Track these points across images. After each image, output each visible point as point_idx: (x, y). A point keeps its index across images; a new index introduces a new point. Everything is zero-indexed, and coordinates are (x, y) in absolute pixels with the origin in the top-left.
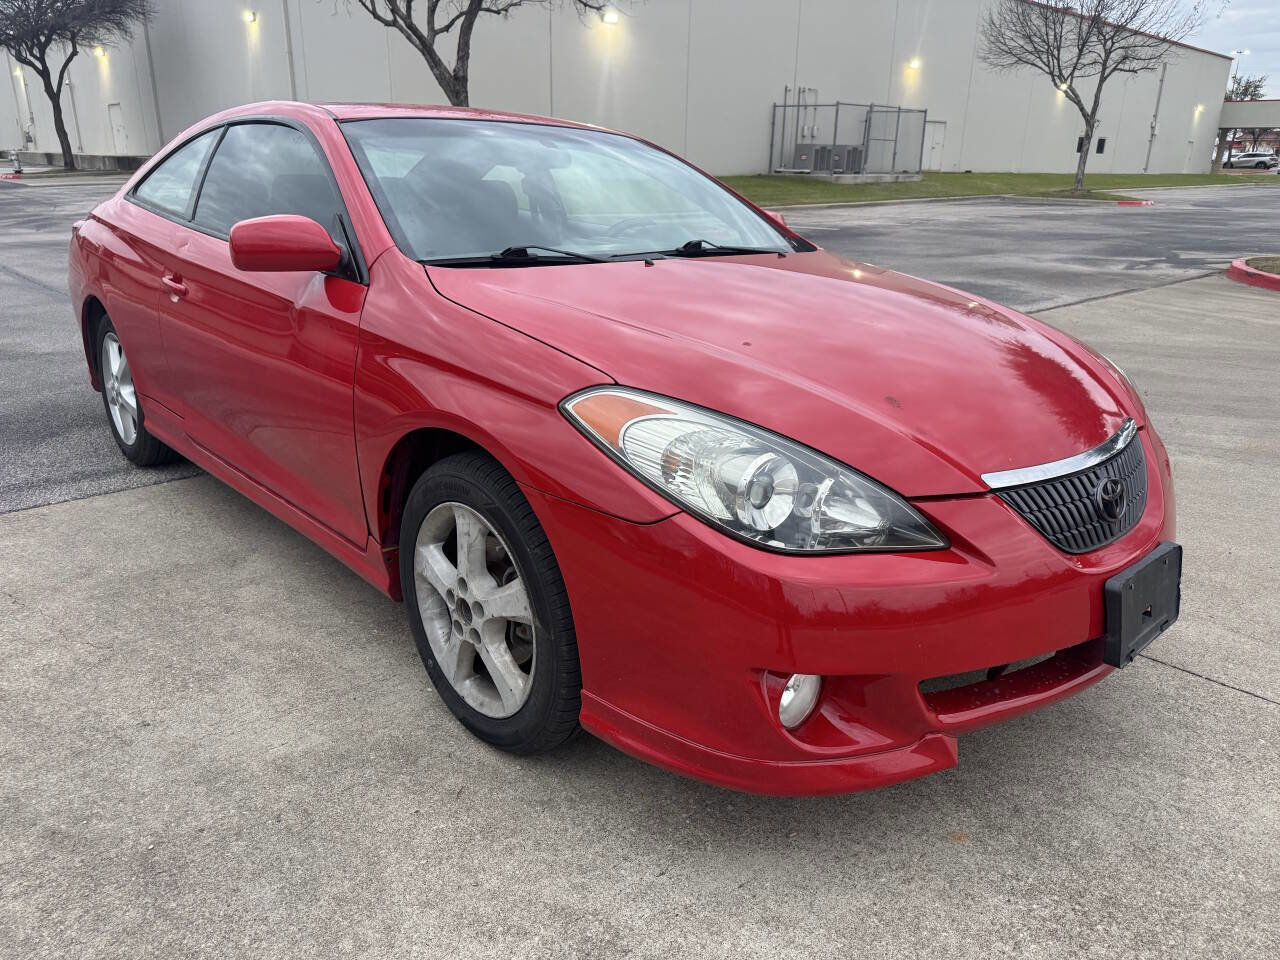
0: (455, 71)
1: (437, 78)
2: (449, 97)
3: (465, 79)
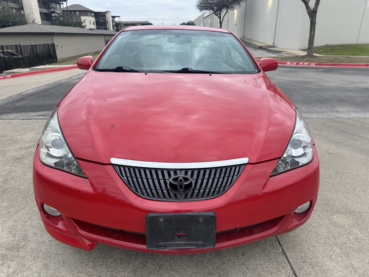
0: (313, 9)
1: (307, 12)
2: (310, 18)
3: (316, 12)
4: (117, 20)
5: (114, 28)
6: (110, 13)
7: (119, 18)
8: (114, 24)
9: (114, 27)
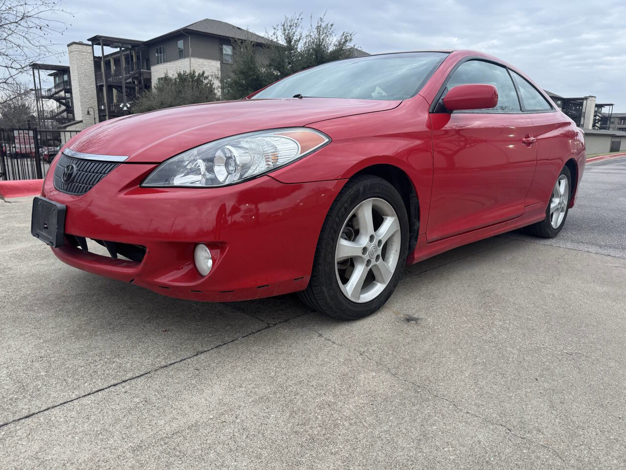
4: (605, 110)
5: (597, 124)
6: (593, 98)
7: (611, 107)
8: (597, 118)
9: (598, 122)
